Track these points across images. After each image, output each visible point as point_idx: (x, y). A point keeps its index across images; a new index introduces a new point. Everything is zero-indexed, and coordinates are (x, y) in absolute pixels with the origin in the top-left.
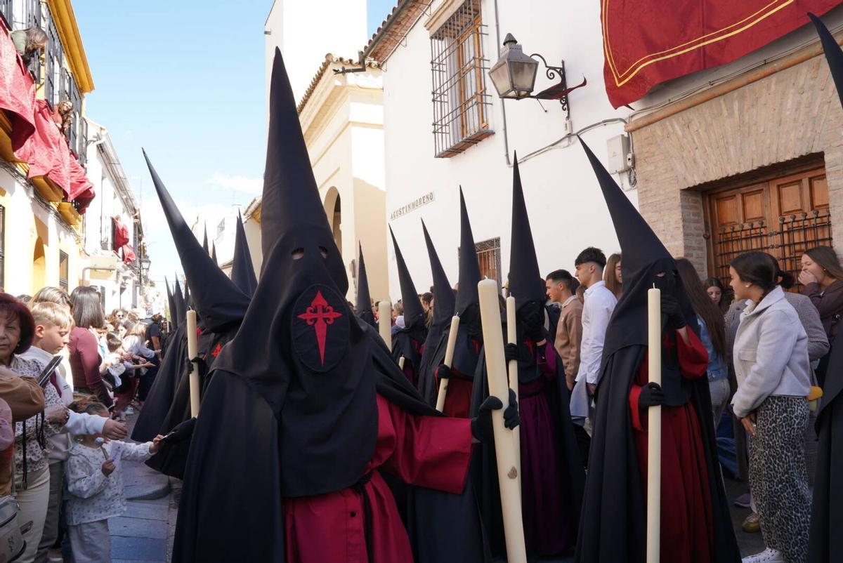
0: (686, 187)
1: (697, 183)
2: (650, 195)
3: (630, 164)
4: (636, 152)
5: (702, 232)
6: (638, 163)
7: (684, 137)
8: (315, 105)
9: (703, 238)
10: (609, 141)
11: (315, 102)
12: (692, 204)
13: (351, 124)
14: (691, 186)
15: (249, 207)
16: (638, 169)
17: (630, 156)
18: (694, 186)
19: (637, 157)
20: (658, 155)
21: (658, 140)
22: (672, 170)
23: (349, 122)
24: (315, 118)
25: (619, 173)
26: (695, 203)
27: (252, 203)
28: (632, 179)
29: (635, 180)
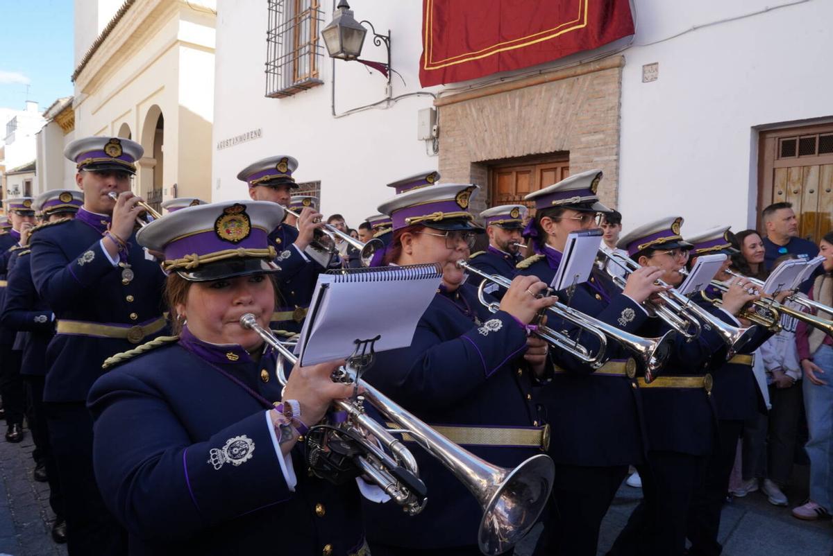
0: (475, 161)
1: (484, 160)
2: (447, 163)
3: (434, 134)
4: (441, 125)
5: (485, 199)
6: (441, 134)
7: (478, 119)
8: (138, 13)
9: (484, 203)
10: (420, 111)
11: (139, 9)
12: (480, 175)
13: (179, 43)
14: (479, 160)
15: (50, 109)
16: (440, 140)
17: (435, 127)
18: (481, 161)
19: (441, 129)
20: (457, 130)
21: (459, 118)
22: (466, 145)
23: (178, 41)
24: (139, 28)
25: (426, 140)
26: (482, 174)
27: (54, 105)
28: (436, 147)
29: (438, 148)
